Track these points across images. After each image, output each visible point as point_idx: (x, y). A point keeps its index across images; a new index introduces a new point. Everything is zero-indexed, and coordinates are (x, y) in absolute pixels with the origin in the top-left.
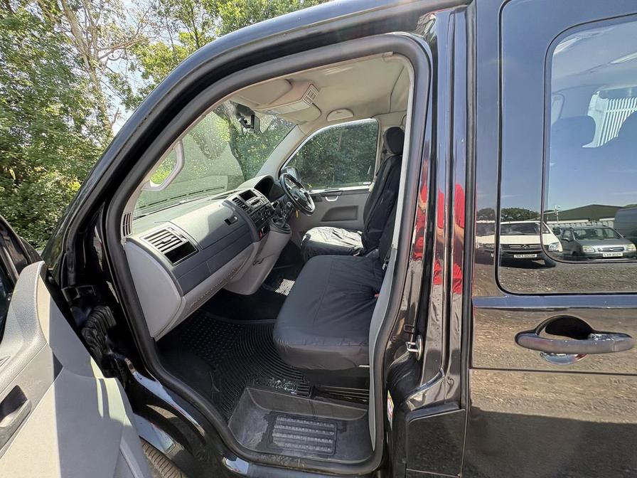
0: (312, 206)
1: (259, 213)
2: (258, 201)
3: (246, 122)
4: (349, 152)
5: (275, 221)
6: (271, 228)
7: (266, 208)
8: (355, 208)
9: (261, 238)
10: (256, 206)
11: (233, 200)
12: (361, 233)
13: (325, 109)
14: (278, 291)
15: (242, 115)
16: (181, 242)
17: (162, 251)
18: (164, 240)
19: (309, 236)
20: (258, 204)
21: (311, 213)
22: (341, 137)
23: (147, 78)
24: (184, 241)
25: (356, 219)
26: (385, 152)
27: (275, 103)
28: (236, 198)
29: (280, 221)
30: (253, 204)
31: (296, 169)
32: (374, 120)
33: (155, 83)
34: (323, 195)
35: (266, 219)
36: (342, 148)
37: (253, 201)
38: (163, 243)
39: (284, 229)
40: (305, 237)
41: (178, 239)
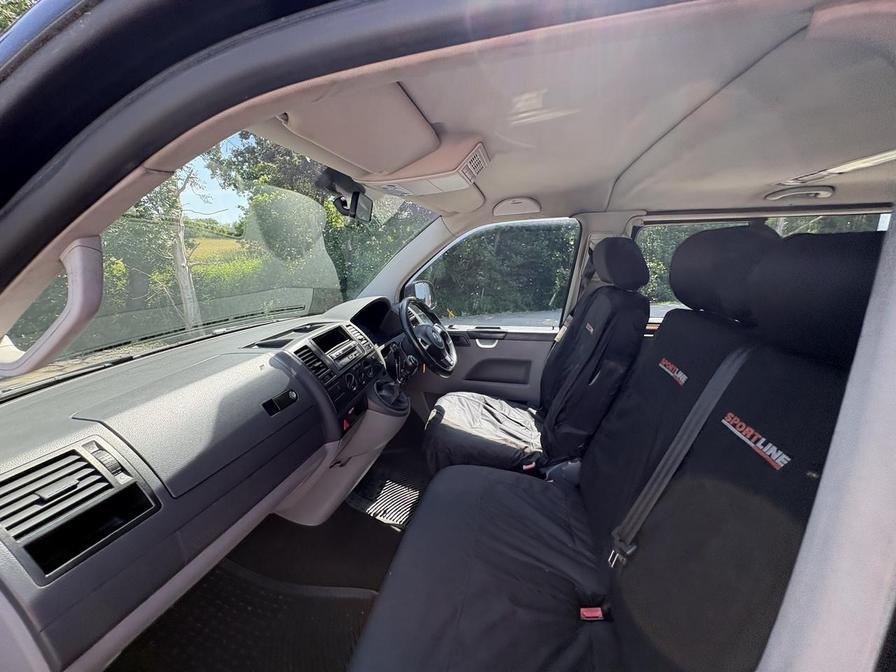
0: (453, 358)
1: (350, 377)
2: (353, 350)
3: (345, 203)
4: (509, 258)
5: (380, 388)
6: (371, 403)
7: (366, 364)
8: (526, 364)
9: (343, 433)
10: (346, 360)
11: (296, 353)
12: (534, 412)
13: (493, 194)
14: (371, 510)
15: (338, 189)
16: (110, 486)
17: (17, 537)
18: (47, 494)
19: (441, 412)
20: (352, 356)
21: (449, 373)
22: (498, 237)
23: (246, 139)
24: (123, 480)
25: (525, 382)
26: (589, 275)
27: (402, 173)
28: (305, 347)
29: (391, 389)
30: (340, 358)
31: (430, 286)
32: (574, 220)
33: (256, 146)
34: (472, 336)
35: (361, 386)
36: (499, 252)
37: (340, 352)
38: (41, 501)
39: (395, 406)
40: (433, 413)
41: (103, 479)
